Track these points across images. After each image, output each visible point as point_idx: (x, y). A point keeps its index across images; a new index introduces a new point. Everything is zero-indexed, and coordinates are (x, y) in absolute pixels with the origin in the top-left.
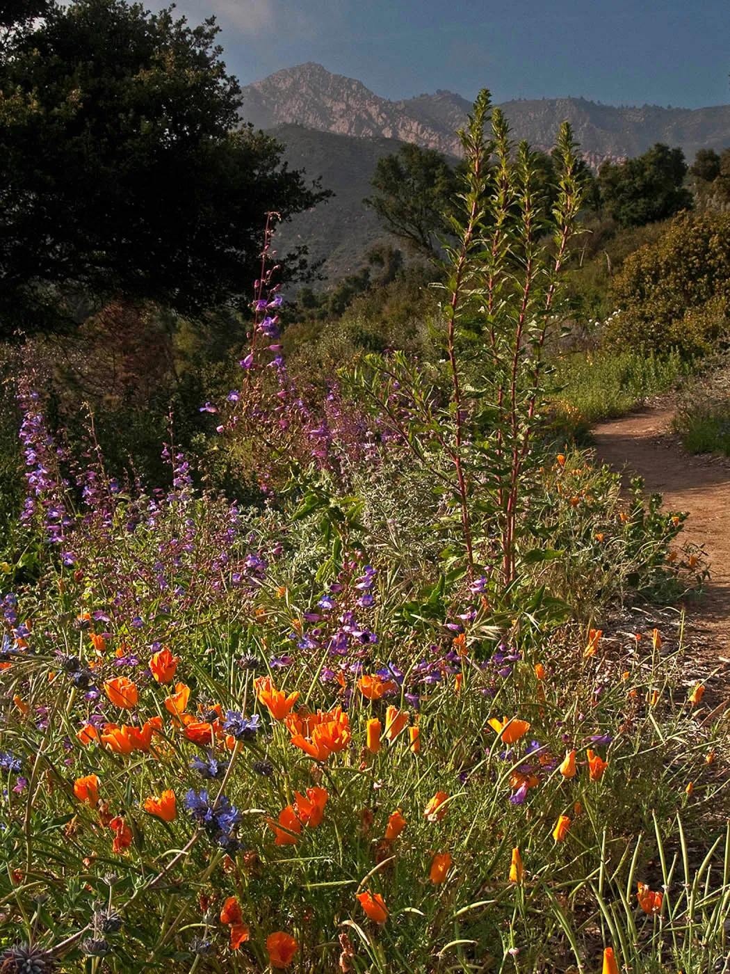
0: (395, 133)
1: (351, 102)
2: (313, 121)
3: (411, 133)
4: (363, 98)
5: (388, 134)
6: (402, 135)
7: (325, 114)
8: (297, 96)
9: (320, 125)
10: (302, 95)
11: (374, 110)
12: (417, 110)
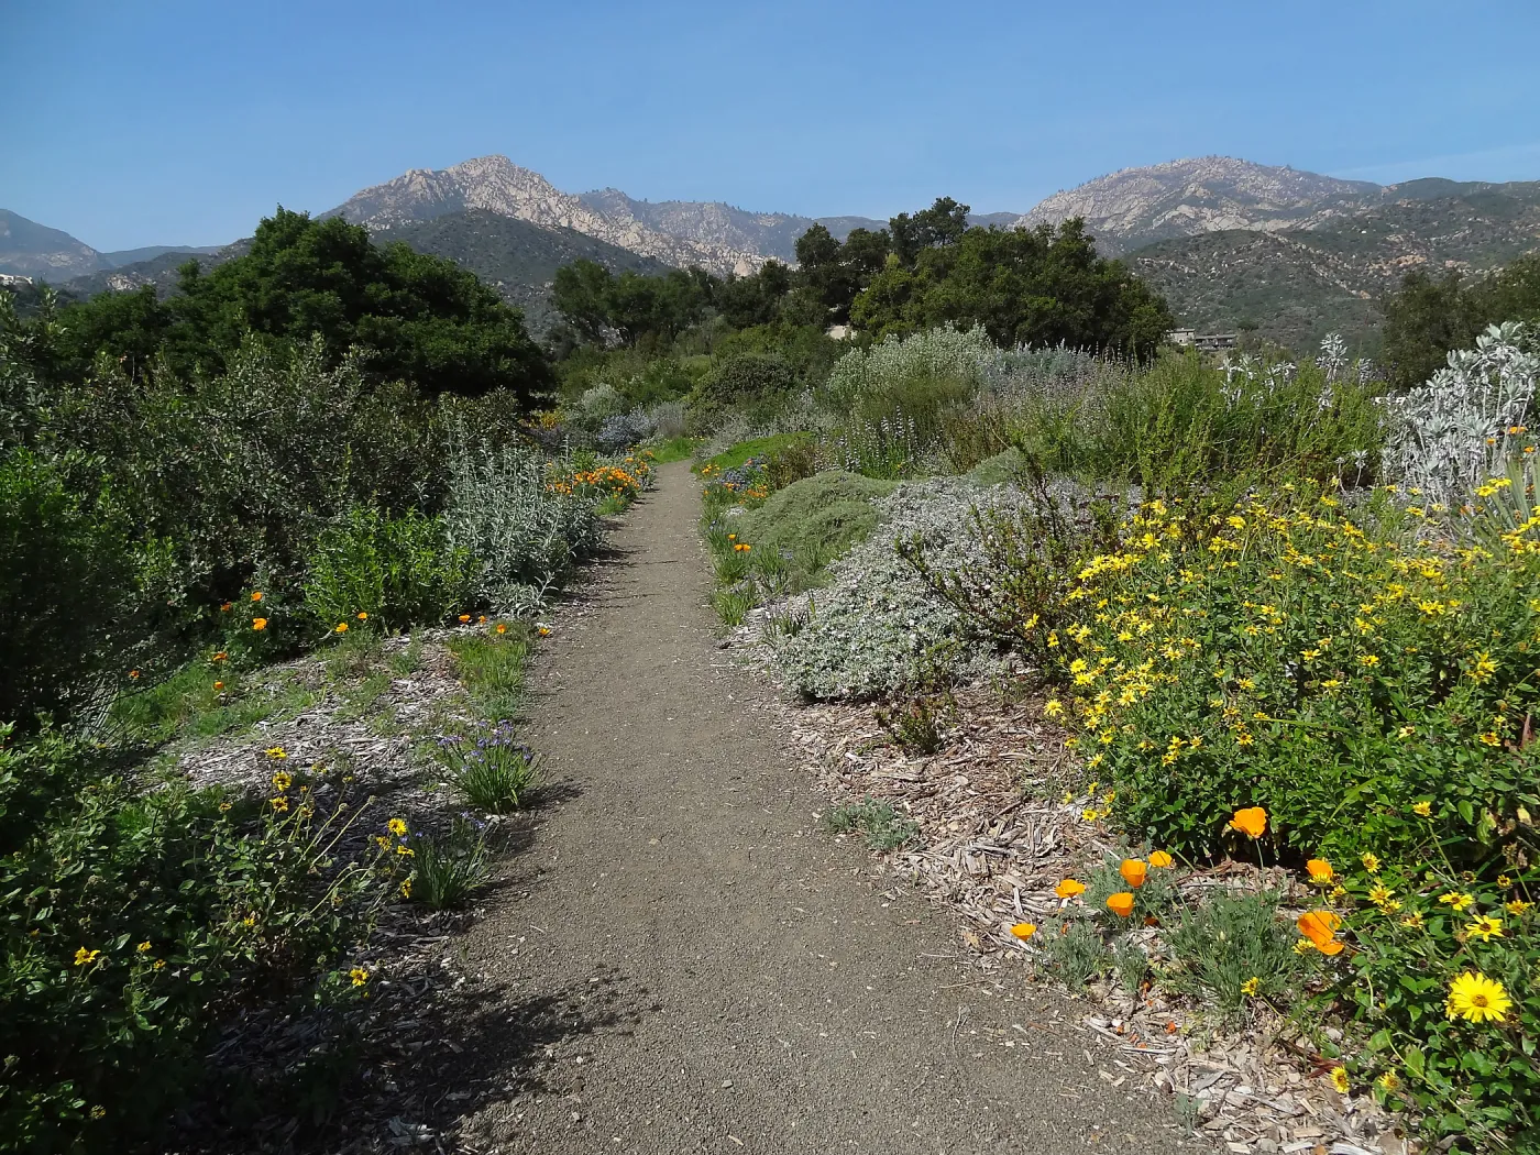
0: (570, 222)
1: (534, 193)
2: (499, 206)
3: (584, 222)
4: (544, 190)
5: (565, 224)
6: (576, 224)
7: (509, 201)
8: (486, 183)
9: (507, 210)
10: (491, 183)
11: (552, 201)
12: (592, 202)
